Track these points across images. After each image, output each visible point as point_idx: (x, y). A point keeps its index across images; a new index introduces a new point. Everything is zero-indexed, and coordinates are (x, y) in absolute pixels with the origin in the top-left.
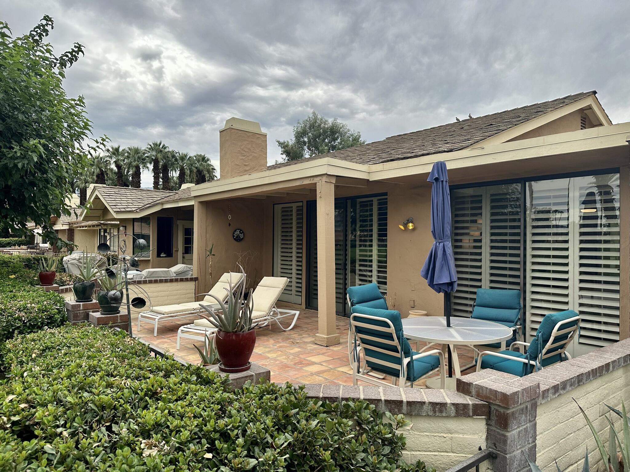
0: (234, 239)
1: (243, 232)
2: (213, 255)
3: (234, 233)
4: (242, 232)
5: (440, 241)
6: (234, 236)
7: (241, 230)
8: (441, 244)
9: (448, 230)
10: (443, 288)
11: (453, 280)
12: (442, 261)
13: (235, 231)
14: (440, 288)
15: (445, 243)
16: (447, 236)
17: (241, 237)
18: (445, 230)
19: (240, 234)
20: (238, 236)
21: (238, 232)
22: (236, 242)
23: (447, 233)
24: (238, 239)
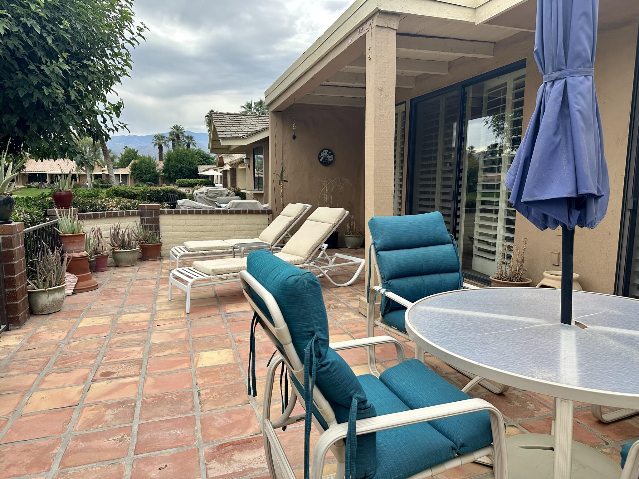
0: (320, 162)
1: (332, 154)
2: (285, 181)
3: (320, 154)
4: (330, 152)
5: (556, 75)
6: (319, 159)
7: (329, 151)
8: (559, 85)
9: (583, 37)
10: (552, 213)
11: (582, 191)
12: (556, 133)
13: (322, 151)
14: (545, 217)
15: (570, 80)
16: (578, 56)
17: (330, 160)
18: (572, 39)
19: (329, 156)
20: (325, 159)
21: (325, 153)
22: (322, 166)
23: (579, 48)
24: (325, 163)
